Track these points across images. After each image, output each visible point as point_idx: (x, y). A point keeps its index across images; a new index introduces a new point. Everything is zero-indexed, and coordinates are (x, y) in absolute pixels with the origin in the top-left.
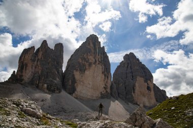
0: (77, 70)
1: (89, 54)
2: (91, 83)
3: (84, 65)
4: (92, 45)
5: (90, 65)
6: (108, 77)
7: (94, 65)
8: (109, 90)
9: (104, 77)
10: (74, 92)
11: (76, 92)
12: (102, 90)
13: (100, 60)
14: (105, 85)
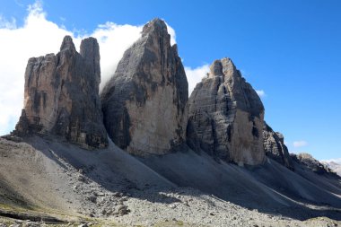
0: (131, 100)
1: (152, 65)
2: (154, 124)
3: (144, 89)
4: (156, 45)
5: (154, 88)
6: (183, 111)
7: (160, 88)
8: (184, 136)
9: (176, 109)
10: (128, 144)
11: (131, 144)
12: (172, 135)
13: (170, 76)
14: (179, 126)
